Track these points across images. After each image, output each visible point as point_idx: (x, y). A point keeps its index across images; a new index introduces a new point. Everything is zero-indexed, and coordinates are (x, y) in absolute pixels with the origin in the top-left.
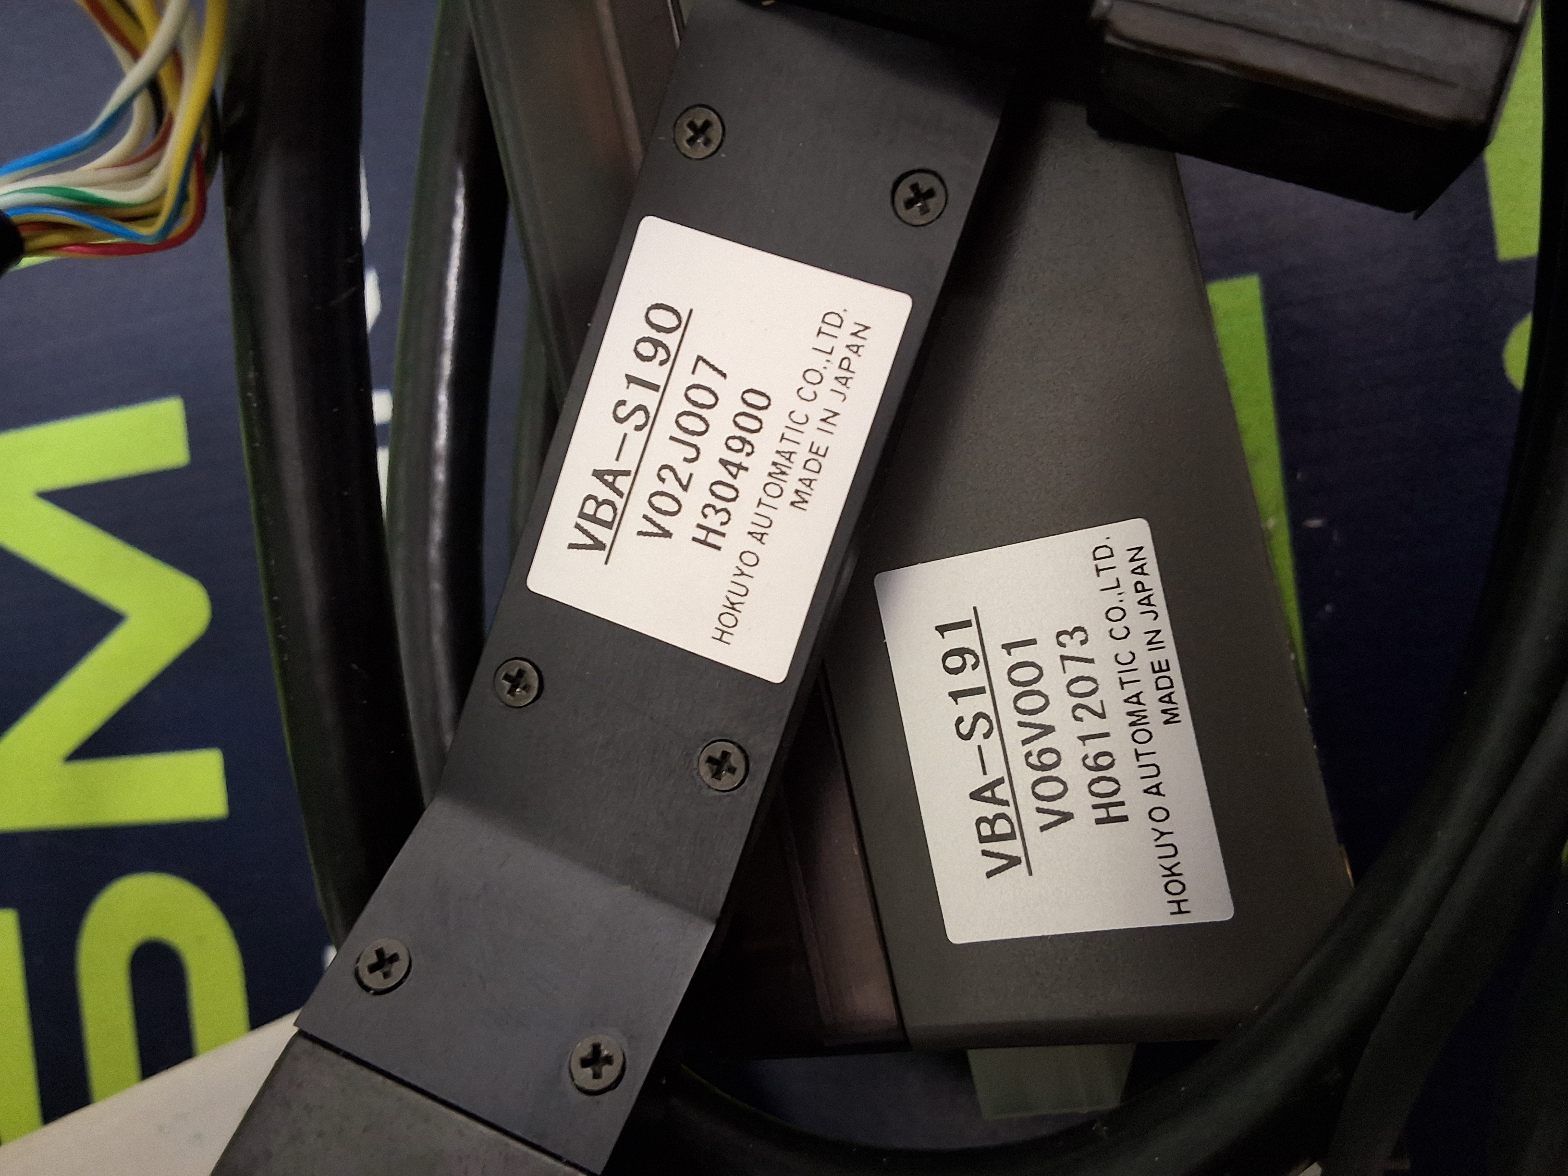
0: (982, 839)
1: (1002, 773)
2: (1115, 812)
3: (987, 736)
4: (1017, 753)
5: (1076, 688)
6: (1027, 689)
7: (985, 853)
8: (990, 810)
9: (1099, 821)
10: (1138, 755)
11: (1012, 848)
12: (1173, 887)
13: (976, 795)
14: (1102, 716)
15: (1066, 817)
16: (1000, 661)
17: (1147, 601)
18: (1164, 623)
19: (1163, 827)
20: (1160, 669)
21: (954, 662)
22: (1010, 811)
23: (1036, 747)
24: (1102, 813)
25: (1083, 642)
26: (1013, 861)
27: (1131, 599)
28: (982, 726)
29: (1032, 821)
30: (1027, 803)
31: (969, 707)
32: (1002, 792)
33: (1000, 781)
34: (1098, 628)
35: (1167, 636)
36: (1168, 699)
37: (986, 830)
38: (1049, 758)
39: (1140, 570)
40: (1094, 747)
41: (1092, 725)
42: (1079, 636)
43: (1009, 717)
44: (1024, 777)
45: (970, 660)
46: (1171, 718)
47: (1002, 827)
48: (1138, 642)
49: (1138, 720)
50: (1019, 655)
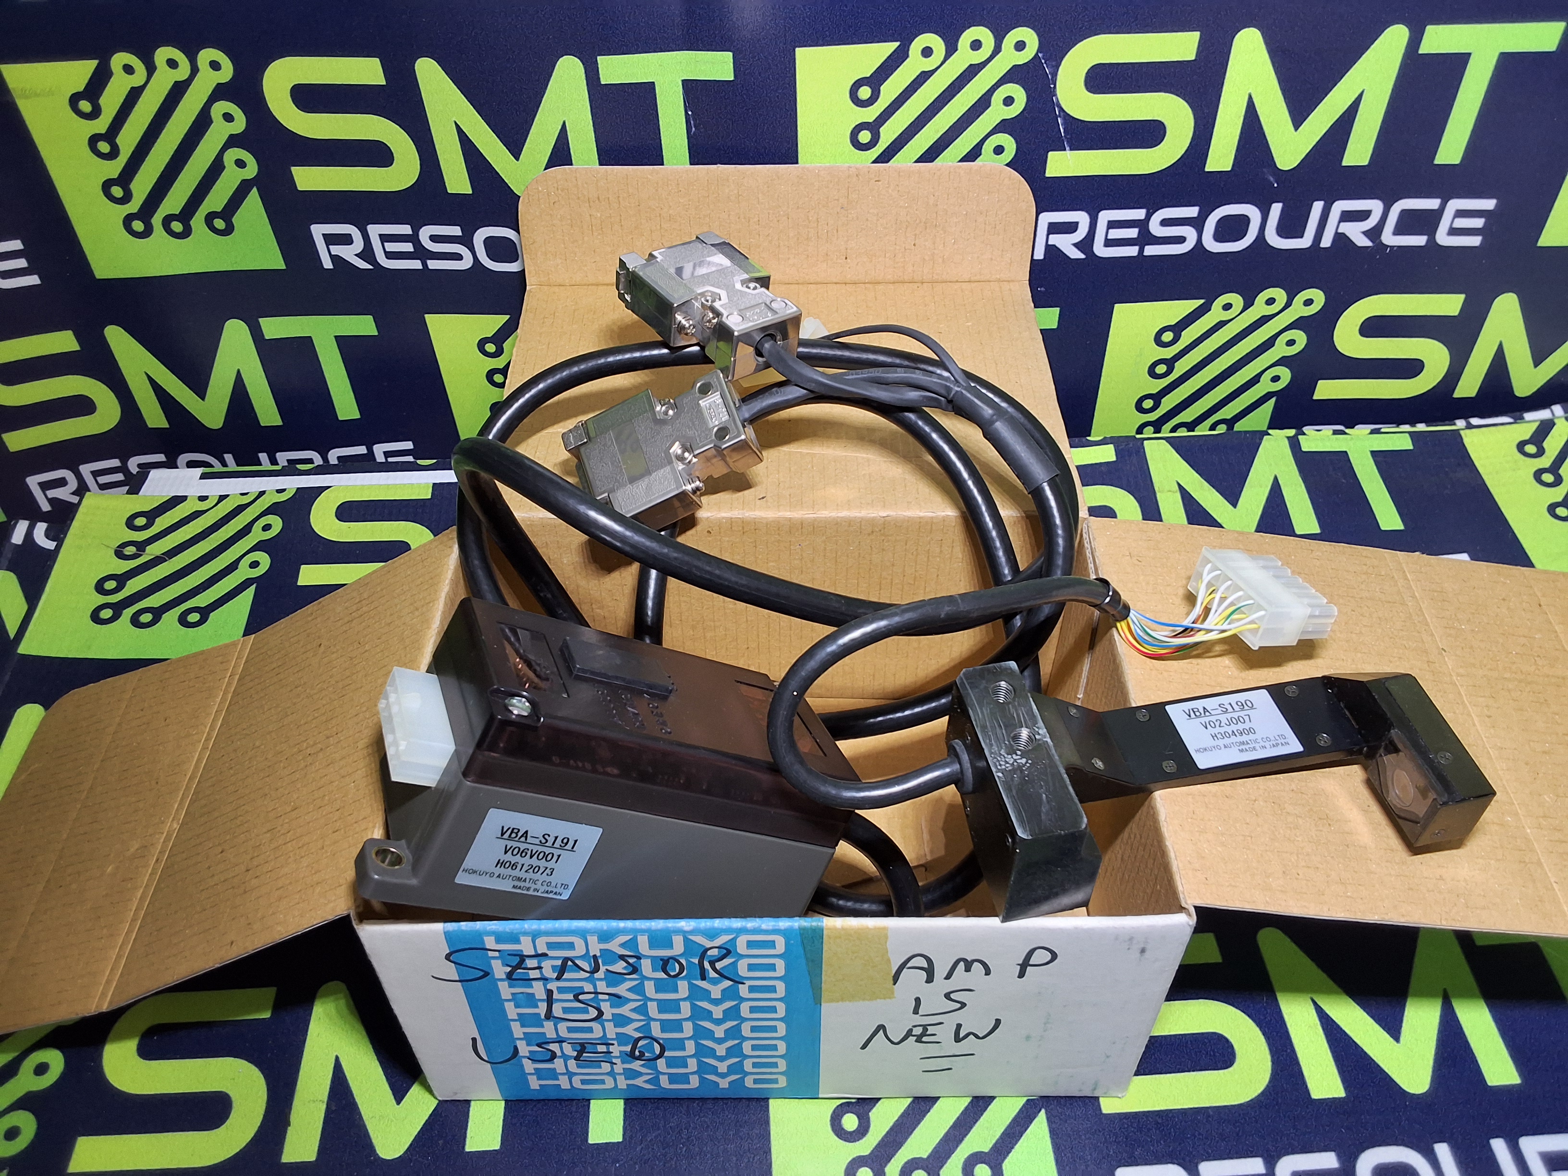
0: (513, 829)
1: (528, 841)
2: (499, 865)
3: (540, 841)
4: (530, 847)
5: (537, 869)
6: (545, 856)
7: (509, 828)
8: (520, 834)
9: (499, 860)
10: (510, 876)
11: (506, 836)
12: (471, 871)
13: (526, 832)
14: (526, 871)
15: (506, 852)
16: (557, 852)
17: (547, 892)
18: (539, 894)
19: (488, 875)
20: (528, 889)
21: (565, 841)
22: (517, 839)
23: (529, 853)
24: (501, 861)
25: (547, 875)
26: (503, 834)
27: (550, 889)
28: (544, 841)
29: (510, 844)
30: (515, 844)
31: (551, 840)
32: (523, 839)
33: (526, 839)
34: (548, 879)
35: (536, 893)
36: (520, 888)
37: (516, 831)
38: (524, 854)
39: (555, 893)
40: (519, 867)
41: (525, 868)
42: (550, 874)
43: (540, 849)
44: (523, 846)
45: (563, 845)
46: (514, 887)
47: (514, 835)
48: (538, 886)
49: (519, 879)
50: (555, 858)
